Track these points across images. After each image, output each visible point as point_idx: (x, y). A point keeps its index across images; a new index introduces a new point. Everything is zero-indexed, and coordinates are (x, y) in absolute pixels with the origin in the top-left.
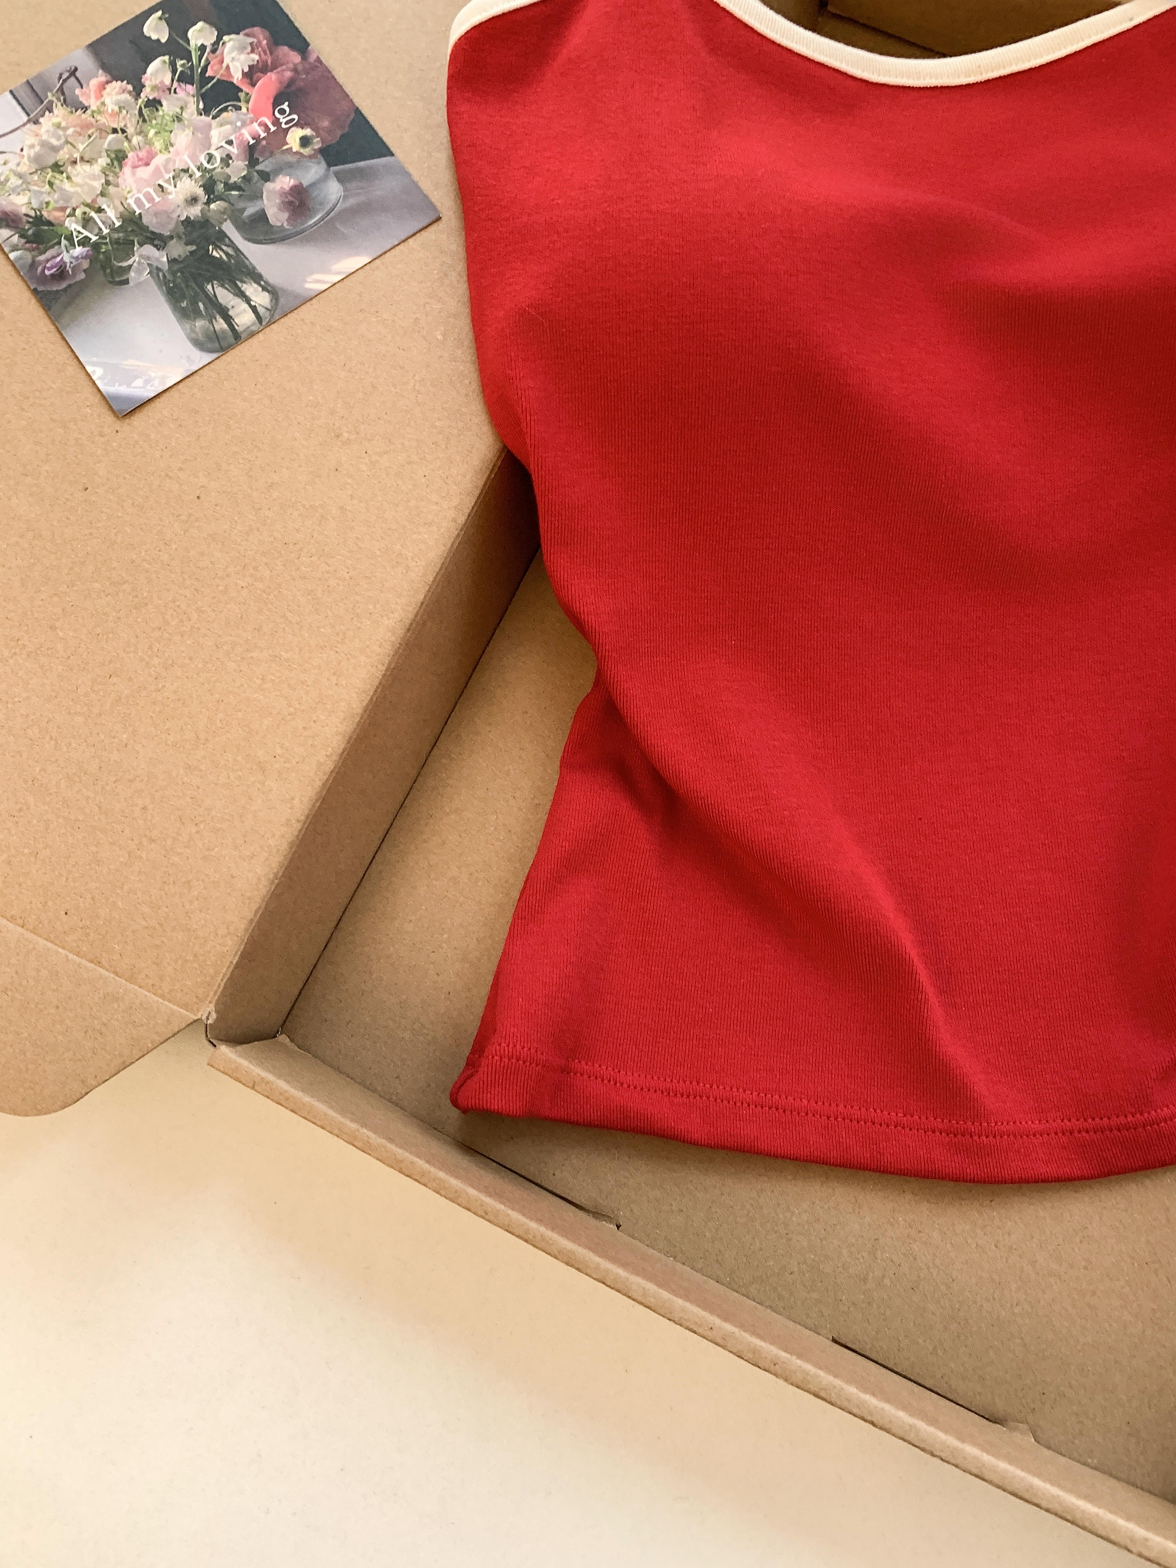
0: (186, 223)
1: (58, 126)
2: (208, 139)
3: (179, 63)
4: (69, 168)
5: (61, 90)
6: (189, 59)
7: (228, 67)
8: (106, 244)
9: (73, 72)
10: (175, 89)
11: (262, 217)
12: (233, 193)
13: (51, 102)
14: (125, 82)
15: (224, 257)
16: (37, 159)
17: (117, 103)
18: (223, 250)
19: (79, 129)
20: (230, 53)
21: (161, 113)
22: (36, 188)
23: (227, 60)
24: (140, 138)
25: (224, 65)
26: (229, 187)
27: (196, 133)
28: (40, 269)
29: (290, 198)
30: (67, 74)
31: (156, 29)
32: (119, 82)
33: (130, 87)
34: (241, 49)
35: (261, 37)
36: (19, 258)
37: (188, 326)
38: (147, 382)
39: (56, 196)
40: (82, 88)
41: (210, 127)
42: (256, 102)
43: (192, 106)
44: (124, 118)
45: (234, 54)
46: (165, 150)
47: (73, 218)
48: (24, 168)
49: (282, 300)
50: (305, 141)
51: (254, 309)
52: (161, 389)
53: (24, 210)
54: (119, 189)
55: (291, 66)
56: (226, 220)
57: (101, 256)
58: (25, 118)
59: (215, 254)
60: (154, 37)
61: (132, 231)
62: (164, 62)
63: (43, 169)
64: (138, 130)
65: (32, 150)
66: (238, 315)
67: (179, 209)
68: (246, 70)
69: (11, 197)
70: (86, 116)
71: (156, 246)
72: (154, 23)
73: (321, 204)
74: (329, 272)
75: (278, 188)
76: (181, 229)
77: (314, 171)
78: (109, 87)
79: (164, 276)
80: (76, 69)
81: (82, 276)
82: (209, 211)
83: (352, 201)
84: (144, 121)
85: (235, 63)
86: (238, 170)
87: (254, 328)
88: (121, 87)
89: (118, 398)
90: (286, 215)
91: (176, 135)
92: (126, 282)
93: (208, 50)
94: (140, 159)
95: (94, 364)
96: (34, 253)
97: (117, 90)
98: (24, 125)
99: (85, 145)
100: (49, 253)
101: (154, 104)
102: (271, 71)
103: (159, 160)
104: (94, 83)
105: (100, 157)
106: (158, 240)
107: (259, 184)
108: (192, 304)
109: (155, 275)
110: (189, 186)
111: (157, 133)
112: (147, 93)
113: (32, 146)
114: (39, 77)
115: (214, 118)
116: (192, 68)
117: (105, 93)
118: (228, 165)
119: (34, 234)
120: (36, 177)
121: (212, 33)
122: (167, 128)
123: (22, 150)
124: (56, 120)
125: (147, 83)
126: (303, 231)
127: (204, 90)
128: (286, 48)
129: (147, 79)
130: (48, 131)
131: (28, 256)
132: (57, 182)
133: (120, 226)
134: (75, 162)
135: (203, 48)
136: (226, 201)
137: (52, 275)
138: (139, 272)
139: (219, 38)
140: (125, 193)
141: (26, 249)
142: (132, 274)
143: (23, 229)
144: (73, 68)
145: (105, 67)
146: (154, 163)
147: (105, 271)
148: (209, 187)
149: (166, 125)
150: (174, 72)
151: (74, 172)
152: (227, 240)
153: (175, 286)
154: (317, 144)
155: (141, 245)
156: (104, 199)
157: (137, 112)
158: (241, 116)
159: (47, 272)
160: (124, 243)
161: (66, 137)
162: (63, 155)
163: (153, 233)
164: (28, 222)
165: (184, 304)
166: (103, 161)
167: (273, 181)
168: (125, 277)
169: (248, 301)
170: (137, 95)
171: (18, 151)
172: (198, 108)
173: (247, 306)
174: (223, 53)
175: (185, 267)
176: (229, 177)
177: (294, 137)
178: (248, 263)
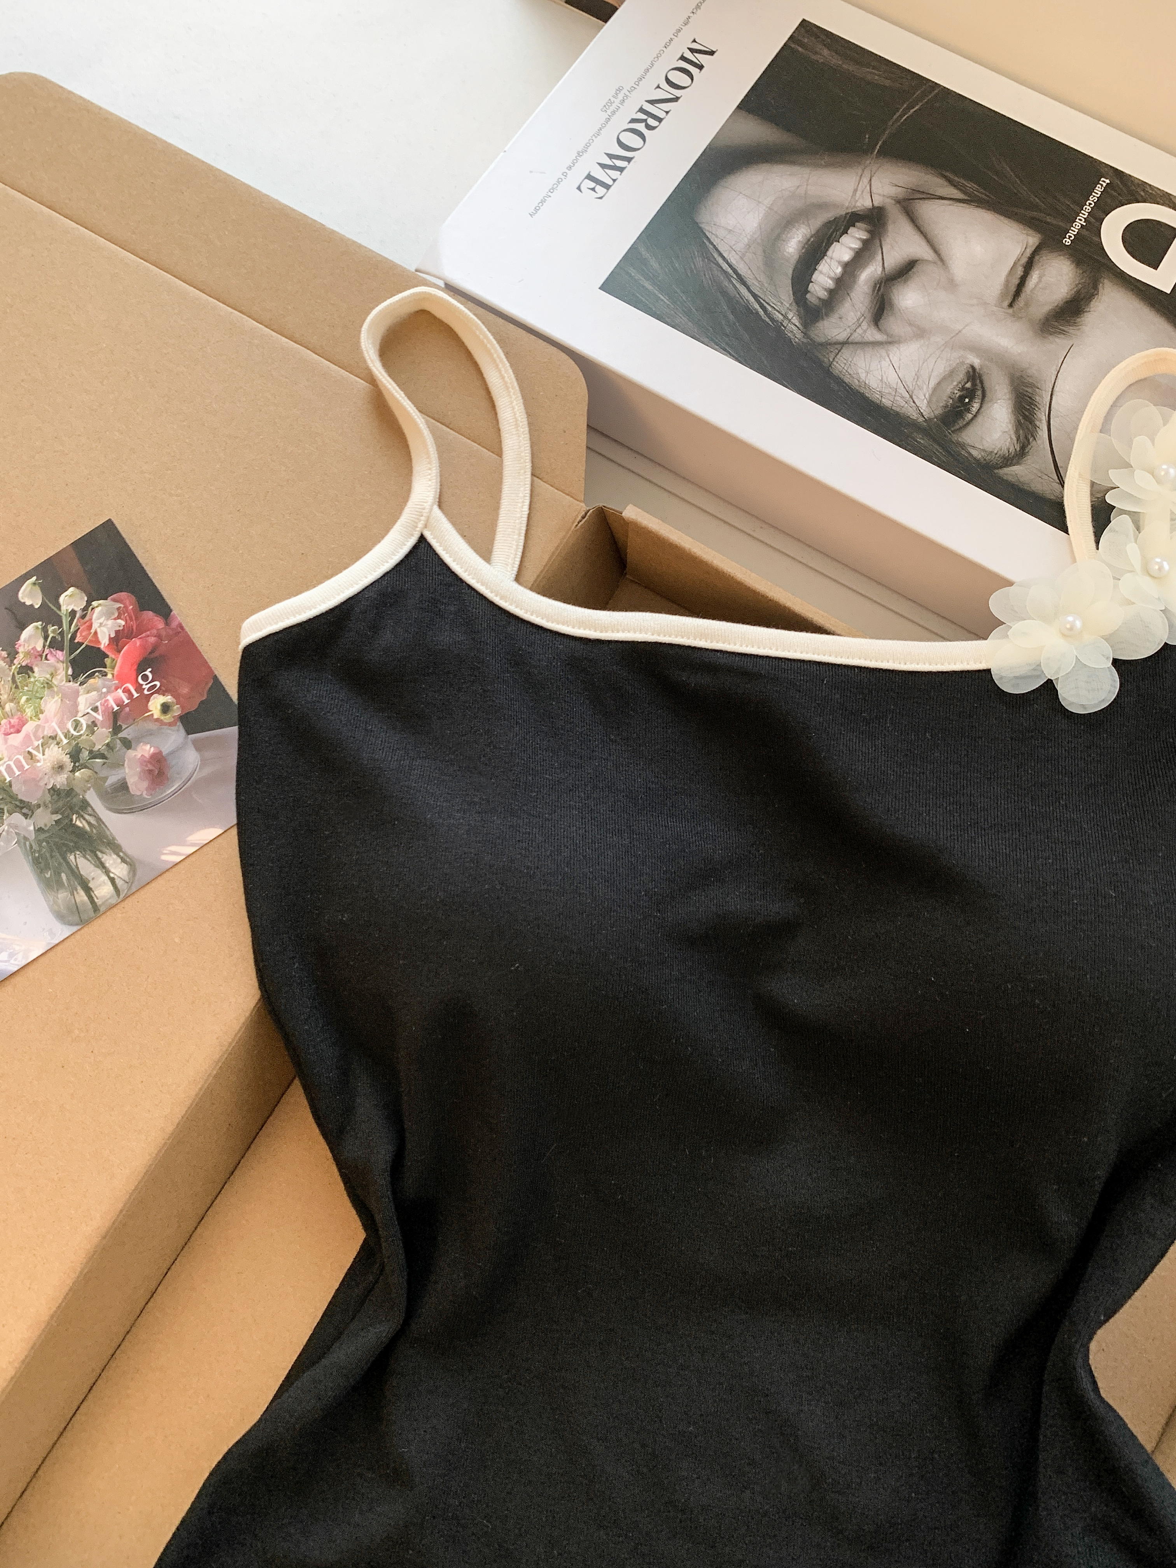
0: (52, 792)
2: (76, 705)
3: (51, 629)
6: (60, 626)
7: (96, 633)
10: (46, 657)
11: (123, 786)
12: (97, 760)
15: (87, 828)
18: (87, 821)
20: (98, 618)
21: (32, 679)
23: (95, 626)
24: (12, 704)
25: (93, 631)
26: (93, 755)
27: (64, 700)
29: (150, 767)
31: (31, 595)
33: (4, 654)
34: (108, 615)
35: (128, 602)
37: (51, 898)
38: (11, 955)
41: (77, 694)
42: (121, 668)
43: (63, 671)
45: (101, 620)
46: (37, 716)
49: (139, 873)
50: (165, 708)
51: (112, 880)
52: (24, 963)
55: (155, 631)
56: (89, 789)
59: (78, 823)
60: (28, 603)
62: (37, 628)
64: (11, 697)
66: (97, 887)
67: (47, 777)
68: (113, 635)
71: (24, 815)
72: (29, 589)
73: (179, 772)
74: (183, 843)
75: (140, 755)
76: (48, 798)
77: (174, 739)
79: (31, 846)
82: (74, 779)
83: (207, 771)
84: (17, 687)
85: (102, 628)
86: (102, 737)
87: (114, 901)
90: (145, 784)
91: (46, 702)
93: (78, 615)
94: (12, 726)
101: (27, 670)
102: (136, 637)
103: (29, 728)
106: (25, 808)
107: (121, 752)
108: (55, 876)
109: (22, 844)
110: (56, 754)
111: (28, 700)
112: (20, 660)
115: (82, 684)
116: (62, 634)
118: (93, 732)
121: (82, 598)
122: (38, 695)
125: (21, 650)
126: (161, 801)
127: (72, 656)
128: (151, 613)
129: (20, 646)
135: (73, 613)
136: (90, 769)
138: (8, 842)
139: (89, 603)
146: (25, 729)
148: (75, 755)
149: (37, 692)
150: (46, 638)
152: (89, 809)
153: (41, 856)
154: (177, 711)
155: (10, 813)
157: (10, 679)
158: (107, 683)
163: (21, 801)
165: (48, 875)
167: (135, 749)
169: (107, 872)
170: (11, 663)
172: (67, 675)
173: (107, 878)
174: (91, 619)
175: (50, 837)
176: (95, 744)
177: (156, 704)
178: (108, 833)
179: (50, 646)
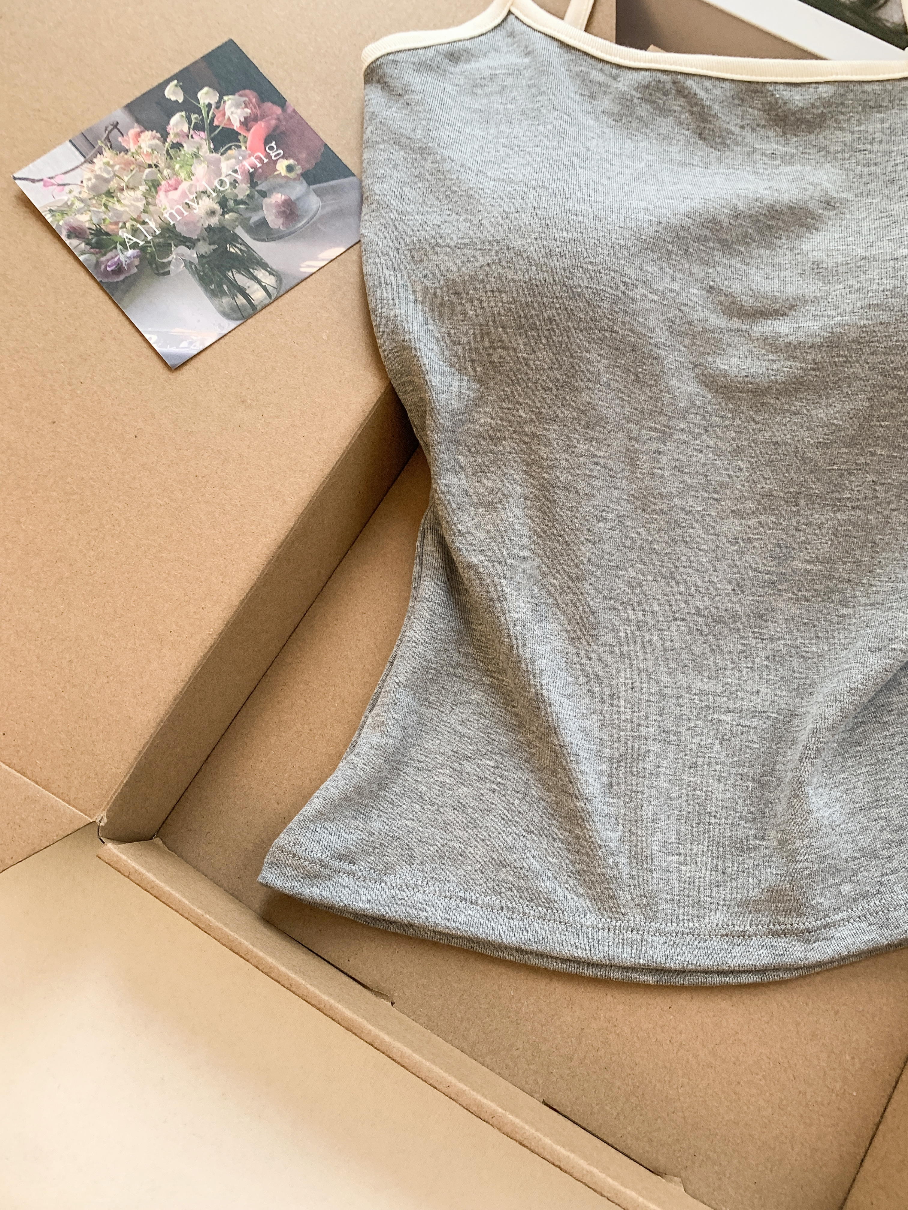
0: (208, 229)
1: (108, 164)
2: (219, 169)
3: (193, 116)
4: (119, 194)
5: (108, 138)
6: (200, 113)
7: (229, 119)
8: (151, 247)
9: (116, 126)
10: (192, 136)
11: (263, 223)
12: (241, 206)
13: (101, 147)
14: (154, 131)
15: (239, 252)
16: (93, 188)
17: (150, 146)
18: (238, 248)
19: (123, 166)
20: (230, 108)
21: (183, 152)
22: (95, 209)
23: (228, 114)
24: (169, 170)
25: (226, 117)
26: (237, 202)
27: (210, 166)
28: (103, 267)
29: (283, 209)
30: (110, 128)
31: (174, 93)
32: (150, 132)
33: (158, 135)
34: (237, 106)
35: (251, 97)
36: (86, 260)
37: (217, 301)
38: (190, 343)
39: (110, 214)
40: (123, 135)
41: (218, 162)
42: (252, 142)
43: (206, 147)
44: (156, 157)
45: (232, 109)
46: (189, 177)
47: (125, 229)
48: (85, 195)
49: (284, 281)
50: (290, 168)
51: (265, 288)
52: (202, 348)
53: (87, 225)
54: (157, 208)
55: (275, 116)
56: (237, 226)
57: (148, 256)
58: (82, 159)
59: (232, 250)
60: (173, 98)
61: (170, 236)
62: (182, 116)
63: (99, 195)
64: (167, 165)
65: (90, 182)
66: (252, 293)
67: (202, 220)
68: (242, 120)
69: (77, 216)
70: (128, 157)
71: (188, 247)
72: (172, 89)
73: (306, 212)
74: (317, 259)
75: (274, 201)
76: (205, 234)
77: (299, 189)
78: (143, 135)
79: (196, 267)
80: (117, 123)
81: (135, 270)
82: (224, 220)
83: (328, 209)
84: (171, 158)
85: (234, 115)
86: (243, 190)
87: (267, 302)
88: (152, 135)
89: (170, 356)
90: (280, 221)
91: (195, 168)
92: (168, 273)
93: (213, 107)
94: (171, 186)
95: (150, 333)
96: (97, 256)
97: (149, 137)
98: (82, 164)
99: (129, 176)
100: (109, 255)
101: (178, 146)
102: (261, 120)
103: (184, 186)
104: (132, 132)
105: (141, 185)
106: (189, 243)
107: (259, 200)
108: (218, 287)
109: (189, 267)
110: (207, 204)
111: (181, 167)
112: (171, 139)
113: (89, 179)
114: (90, 130)
115: (222, 154)
116: (202, 120)
117: (139, 139)
118: (235, 187)
119: (96, 242)
120: (94, 202)
121: (215, 95)
122: (188, 163)
123: (82, 182)
124: (105, 160)
125: (171, 132)
126: (295, 231)
127: (212, 135)
128: (270, 104)
129: (170, 129)
130: (100, 168)
131: (93, 258)
132: (110, 204)
133: (160, 234)
134: (123, 190)
135: (209, 106)
136: (235, 212)
137: (112, 270)
138: (177, 266)
139: (221, 98)
140: (162, 210)
141: (91, 253)
142: (172, 267)
143: (88, 239)
144: (115, 123)
145: (138, 121)
146: (181, 187)
147: (152, 267)
148: (223, 203)
149: (188, 161)
150: (190, 123)
151: (122, 197)
152: (239, 240)
153: (205, 274)
154: (299, 170)
155: (176, 246)
156: (146, 215)
157: (165, 152)
158: (242, 153)
159: (108, 269)
160: (164, 246)
161: (114, 172)
162: (113, 184)
163: (184, 237)
164: (91, 234)
165: (213, 287)
166: (143, 188)
167: (270, 198)
168: (167, 270)
169: (259, 282)
170: (164, 141)
171: (80, 183)
172: (210, 148)
173: (259, 286)
174: (224, 108)
175: (210, 261)
176: (237, 196)
177: (282, 166)
178: (256, 255)
179: (194, 129)
